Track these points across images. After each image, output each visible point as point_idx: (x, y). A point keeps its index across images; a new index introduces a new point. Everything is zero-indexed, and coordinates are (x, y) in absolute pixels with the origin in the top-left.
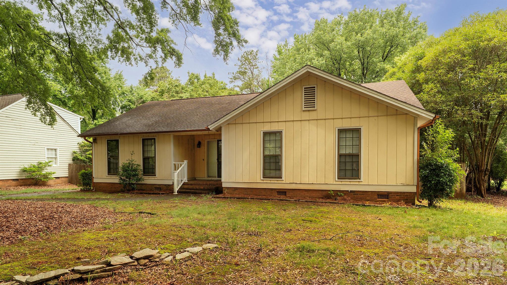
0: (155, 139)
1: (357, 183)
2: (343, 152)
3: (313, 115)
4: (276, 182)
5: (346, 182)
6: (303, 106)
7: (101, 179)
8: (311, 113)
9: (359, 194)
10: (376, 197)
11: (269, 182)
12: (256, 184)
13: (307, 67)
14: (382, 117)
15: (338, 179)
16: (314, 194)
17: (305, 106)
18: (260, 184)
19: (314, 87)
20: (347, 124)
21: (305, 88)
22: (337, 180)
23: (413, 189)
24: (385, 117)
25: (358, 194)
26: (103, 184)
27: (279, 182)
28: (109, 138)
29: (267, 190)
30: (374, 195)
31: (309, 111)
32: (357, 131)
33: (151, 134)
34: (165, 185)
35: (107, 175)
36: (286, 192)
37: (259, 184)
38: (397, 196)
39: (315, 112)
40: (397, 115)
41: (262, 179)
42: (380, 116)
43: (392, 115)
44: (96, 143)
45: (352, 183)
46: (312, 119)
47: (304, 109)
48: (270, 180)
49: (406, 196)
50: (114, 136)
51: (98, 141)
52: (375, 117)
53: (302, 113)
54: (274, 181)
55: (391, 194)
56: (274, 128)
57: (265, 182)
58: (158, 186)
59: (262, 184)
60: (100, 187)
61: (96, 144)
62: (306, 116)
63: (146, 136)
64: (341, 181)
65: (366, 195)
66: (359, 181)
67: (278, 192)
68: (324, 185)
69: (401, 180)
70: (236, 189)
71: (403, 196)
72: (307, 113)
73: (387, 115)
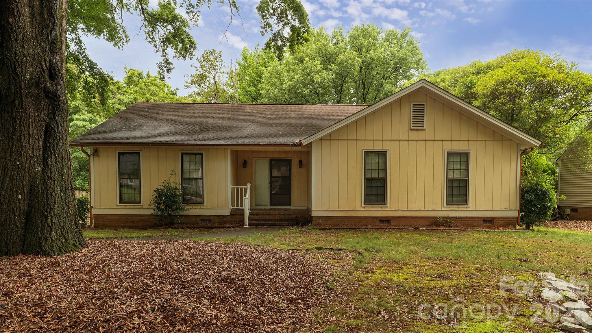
0: (202, 154)
1: (465, 209)
2: (451, 176)
3: (421, 135)
4: (379, 209)
5: (454, 208)
6: (412, 125)
7: (106, 210)
8: (419, 132)
9: (467, 221)
10: (482, 222)
11: (371, 209)
12: (356, 211)
13: (422, 81)
14: (490, 142)
15: (447, 204)
16: (421, 222)
17: (413, 125)
18: (361, 211)
19: (423, 105)
20: (456, 147)
21: (413, 105)
22: (445, 206)
23: (515, 214)
24: (492, 142)
25: (465, 220)
26: (110, 217)
27: (383, 209)
28: (122, 149)
29: (368, 218)
30: (480, 221)
31: (417, 130)
32: (466, 155)
33: (196, 147)
34: (218, 216)
35: (118, 204)
36: (389, 220)
37: (359, 211)
38: (501, 221)
39: (424, 131)
40: (502, 140)
41: (363, 206)
42: (488, 140)
43: (498, 140)
44: (98, 155)
45: (460, 209)
46: (420, 139)
47: (412, 128)
48: (373, 207)
49: (508, 220)
50: (132, 146)
51: (101, 153)
52: (482, 142)
53: (410, 132)
54: (377, 208)
55: (495, 219)
56: (378, 147)
57: (366, 209)
58: (206, 218)
59: (363, 212)
60: (104, 221)
61: (96, 158)
62: (413, 135)
63: (188, 150)
64: (450, 207)
65: (473, 221)
66: (467, 207)
67: (380, 220)
68: (432, 212)
69: (505, 205)
70: (329, 219)
71: (506, 220)
72: (415, 132)
73: (494, 140)
